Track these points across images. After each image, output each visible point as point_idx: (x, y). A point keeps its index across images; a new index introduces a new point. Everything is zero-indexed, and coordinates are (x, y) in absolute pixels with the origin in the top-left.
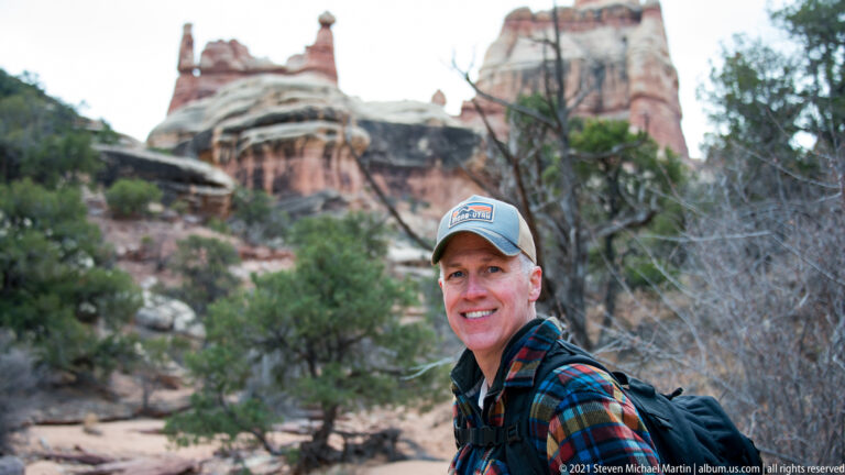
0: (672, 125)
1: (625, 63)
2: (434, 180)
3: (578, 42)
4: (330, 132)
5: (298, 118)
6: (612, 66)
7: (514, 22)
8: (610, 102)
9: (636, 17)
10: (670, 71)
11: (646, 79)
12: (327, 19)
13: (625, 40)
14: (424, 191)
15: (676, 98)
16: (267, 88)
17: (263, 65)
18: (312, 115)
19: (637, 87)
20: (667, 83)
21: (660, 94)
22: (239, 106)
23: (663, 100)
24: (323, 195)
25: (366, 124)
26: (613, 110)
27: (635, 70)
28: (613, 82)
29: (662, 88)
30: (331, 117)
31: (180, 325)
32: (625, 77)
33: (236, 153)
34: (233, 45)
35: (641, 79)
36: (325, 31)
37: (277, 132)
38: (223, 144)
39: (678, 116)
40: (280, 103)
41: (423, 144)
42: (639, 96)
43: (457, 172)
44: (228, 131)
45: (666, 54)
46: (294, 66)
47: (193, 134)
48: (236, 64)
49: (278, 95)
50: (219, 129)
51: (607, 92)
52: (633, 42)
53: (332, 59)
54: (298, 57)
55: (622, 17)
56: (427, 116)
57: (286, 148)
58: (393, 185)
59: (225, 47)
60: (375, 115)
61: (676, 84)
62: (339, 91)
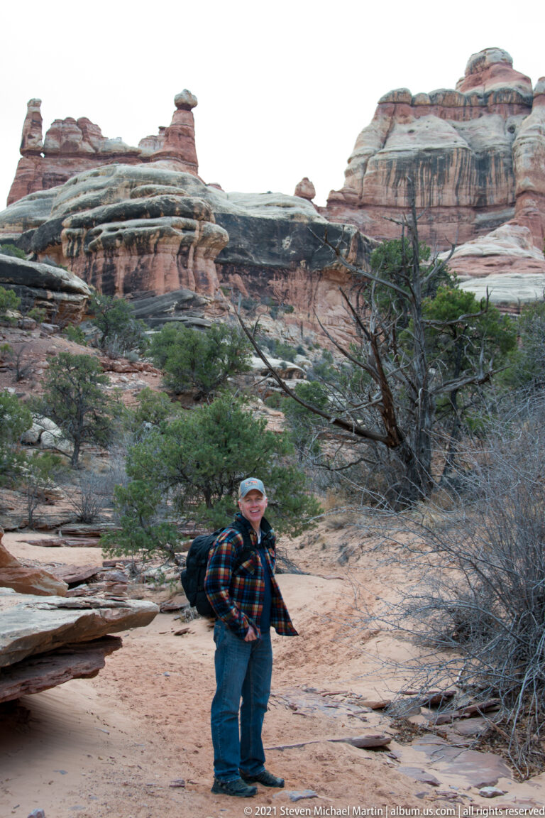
1: (511, 155)
2: (298, 282)
3: (460, 131)
4: (186, 229)
5: (154, 212)
6: (497, 158)
7: (391, 108)
8: (494, 199)
9: (526, 105)
11: (534, 174)
12: (186, 99)
13: (512, 129)
14: (285, 294)
16: (121, 178)
17: (115, 149)
18: (169, 209)
19: (524, 182)
22: (91, 196)
24: (178, 295)
25: (226, 219)
26: (496, 207)
27: (522, 164)
28: (498, 176)
30: (189, 211)
31: (47, 440)
32: (511, 171)
33: (85, 248)
34: (83, 124)
35: (527, 173)
36: (184, 114)
37: (130, 225)
38: (71, 237)
40: (133, 196)
41: (287, 242)
42: (525, 192)
43: (322, 275)
44: (77, 224)
46: (149, 150)
47: (38, 224)
48: (86, 147)
49: (131, 186)
50: (67, 222)
51: (491, 187)
52: (521, 133)
53: (192, 143)
54: (152, 140)
55: (510, 104)
56: (291, 211)
57: (139, 244)
58: (252, 286)
59: (75, 127)
62: (198, 181)
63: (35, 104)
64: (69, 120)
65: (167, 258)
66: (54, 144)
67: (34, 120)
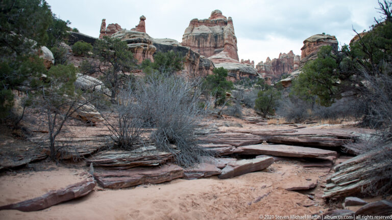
0: (235, 52)
1: (223, 35)
3: (210, 29)
4: (145, 46)
5: (136, 42)
6: (219, 36)
7: (193, 23)
8: (219, 46)
9: (226, 23)
10: (235, 38)
11: (228, 39)
12: (143, 18)
13: (223, 29)
15: (236, 45)
18: (140, 41)
19: (226, 41)
20: (234, 41)
21: (232, 44)
23: (233, 45)
25: (155, 44)
26: (219, 47)
27: (226, 37)
28: (220, 40)
29: (232, 42)
30: (145, 42)
32: (223, 39)
34: (116, 25)
35: (227, 39)
36: (142, 22)
37: (129, 45)
39: (237, 50)
40: (130, 38)
41: (172, 51)
42: (226, 44)
45: (233, 33)
49: (129, 35)
51: (218, 43)
52: (225, 30)
53: (144, 29)
54: (134, 29)
55: (222, 23)
57: (132, 50)
59: (114, 26)
60: (158, 42)
61: (236, 41)
63: (104, 20)
64: (113, 24)
65: (139, 54)
66: (109, 30)
67: (104, 24)
